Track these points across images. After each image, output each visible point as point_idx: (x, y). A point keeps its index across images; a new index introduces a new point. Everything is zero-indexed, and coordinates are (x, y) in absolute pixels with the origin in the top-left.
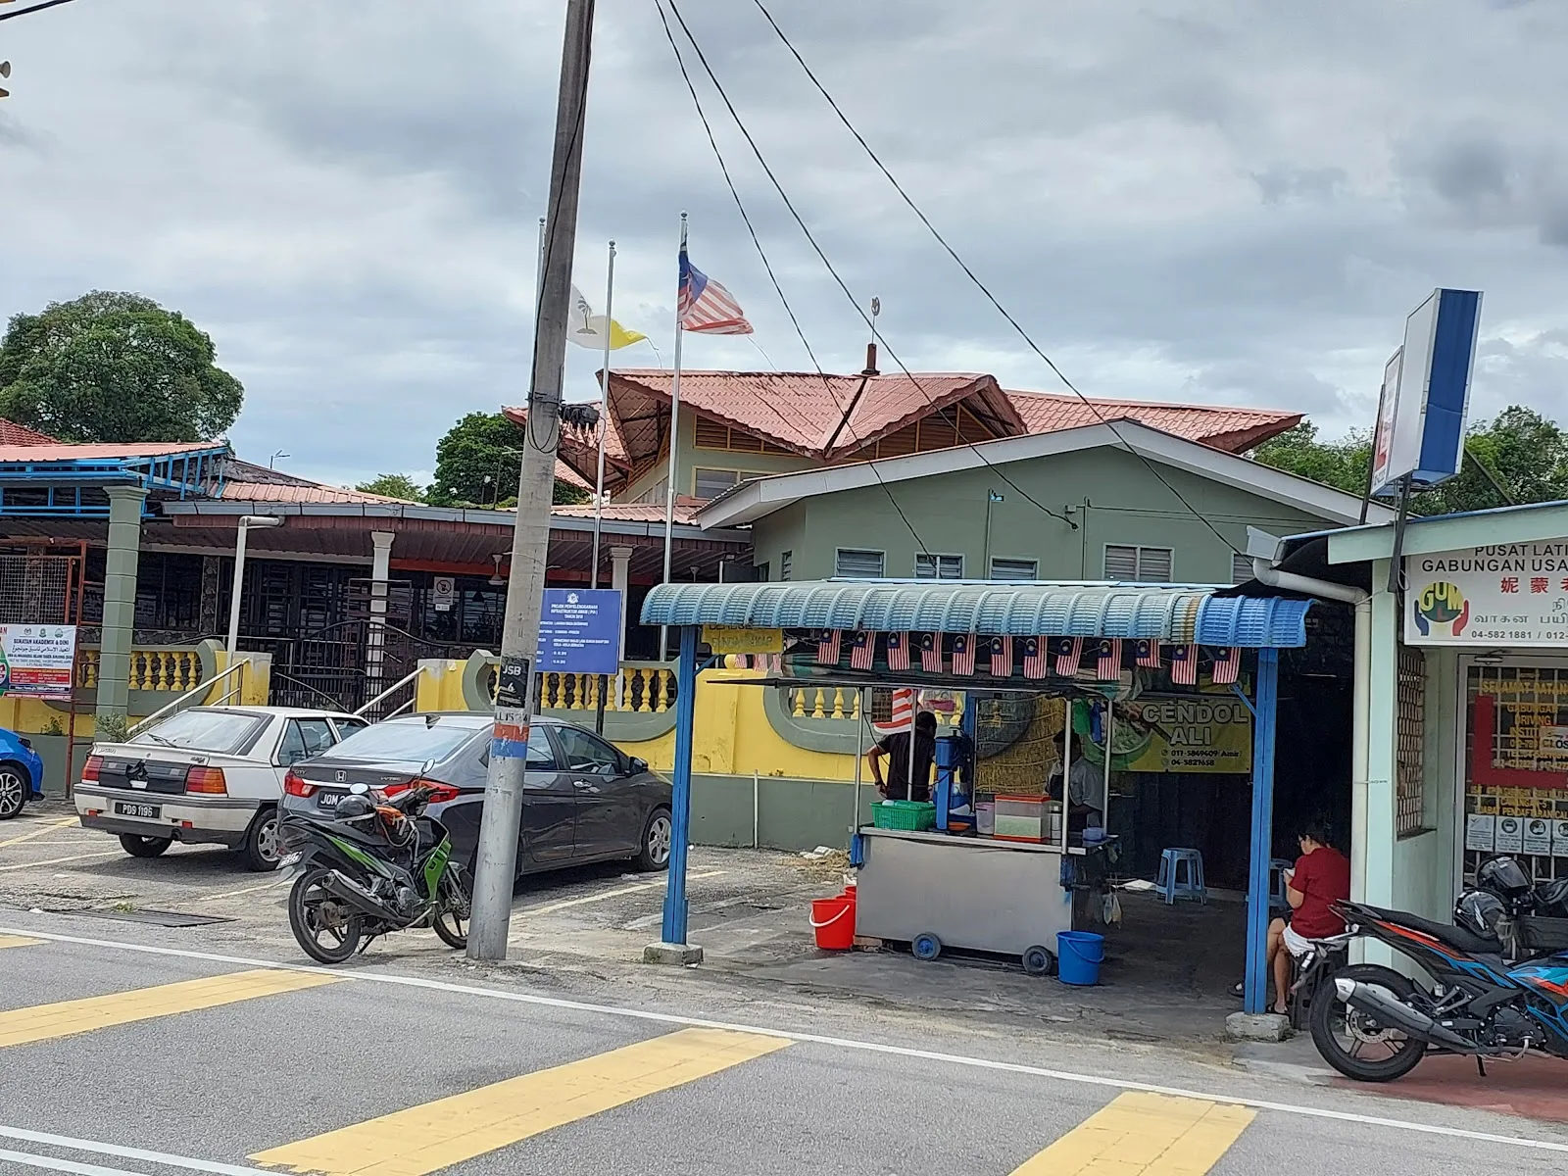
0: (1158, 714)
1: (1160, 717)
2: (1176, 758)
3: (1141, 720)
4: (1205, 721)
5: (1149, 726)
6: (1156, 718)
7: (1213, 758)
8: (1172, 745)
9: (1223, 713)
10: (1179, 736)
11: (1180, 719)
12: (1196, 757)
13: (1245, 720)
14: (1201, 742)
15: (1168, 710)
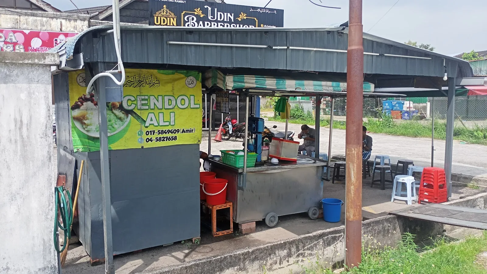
0: (135, 102)
1: (136, 105)
2: (149, 137)
3: (121, 108)
4: (171, 107)
5: (128, 112)
6: (133, 106)
7: (176, 135)
8: (147, 127)
9: (183, 101)
10: (151, 120)
11: (152, 106)
12: (165, 135)
13: (198, 106)
14: (168, 123)
15: (143, 100)
